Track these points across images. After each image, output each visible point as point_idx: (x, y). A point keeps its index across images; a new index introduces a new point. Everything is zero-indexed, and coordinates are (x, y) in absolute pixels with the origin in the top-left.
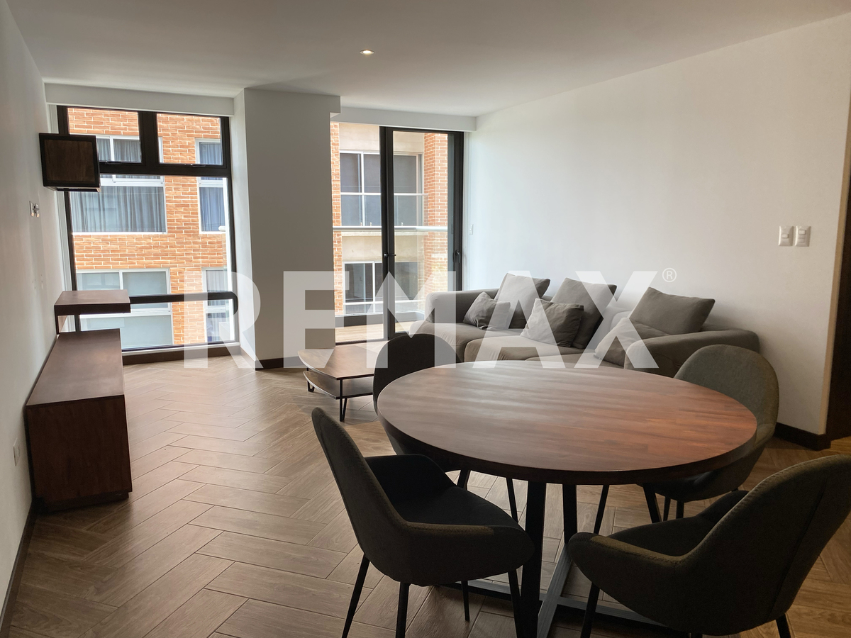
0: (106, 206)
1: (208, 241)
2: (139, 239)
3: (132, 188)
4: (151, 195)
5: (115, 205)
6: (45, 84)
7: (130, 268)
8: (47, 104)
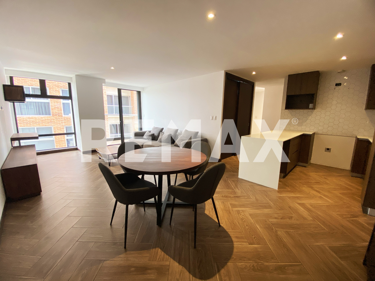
0: (29, 108)
1: (66, 118)
2: (42, 117)
3: (38, 102)
4: (45, 105)
5: (33, 107)
6: (5, 69)
7: (39, 126)
8: (6, 76)
